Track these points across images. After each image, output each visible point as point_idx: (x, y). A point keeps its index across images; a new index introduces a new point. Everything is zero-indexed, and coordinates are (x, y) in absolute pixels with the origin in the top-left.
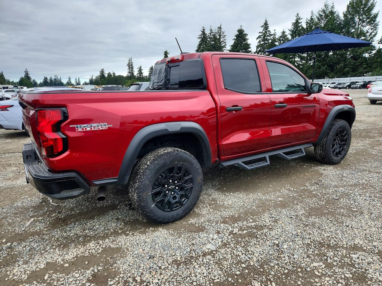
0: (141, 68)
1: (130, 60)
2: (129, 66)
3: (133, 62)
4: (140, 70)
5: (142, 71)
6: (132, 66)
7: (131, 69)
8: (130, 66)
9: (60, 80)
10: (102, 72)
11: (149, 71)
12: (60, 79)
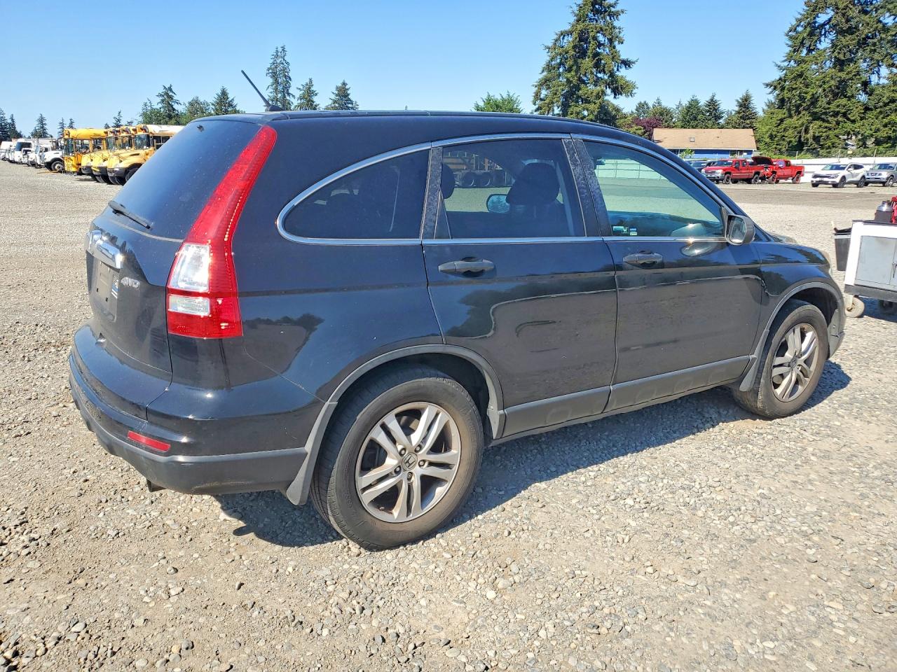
0: (312, 89)
1: (280, 54)
2: (274, 75)
3: (287, 63)
4: (308, 94)
5: (315, 99)
6: (285, 76)
7: (280, 88)
8: (280, 75)
9: (13, 125)
10: (168, 96)
11: (333, 97)
12: (9, 121)
